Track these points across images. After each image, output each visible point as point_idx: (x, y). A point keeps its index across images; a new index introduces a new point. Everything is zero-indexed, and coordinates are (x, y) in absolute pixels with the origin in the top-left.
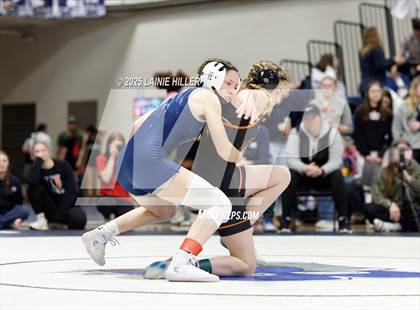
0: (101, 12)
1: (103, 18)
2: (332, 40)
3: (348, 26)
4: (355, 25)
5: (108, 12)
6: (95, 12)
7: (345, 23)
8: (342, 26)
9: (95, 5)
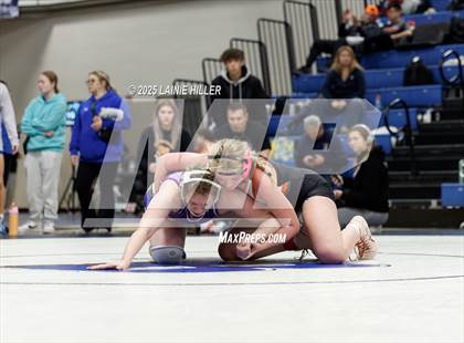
0: (14, 13)
1: (16, 18)
2: (256, 39)
3: (271, 24)
4: (280, 22)
5: (21, 13)
6: (8, 13)
7: (269, 21)
8: (266, 23)
9: (8, 6)
